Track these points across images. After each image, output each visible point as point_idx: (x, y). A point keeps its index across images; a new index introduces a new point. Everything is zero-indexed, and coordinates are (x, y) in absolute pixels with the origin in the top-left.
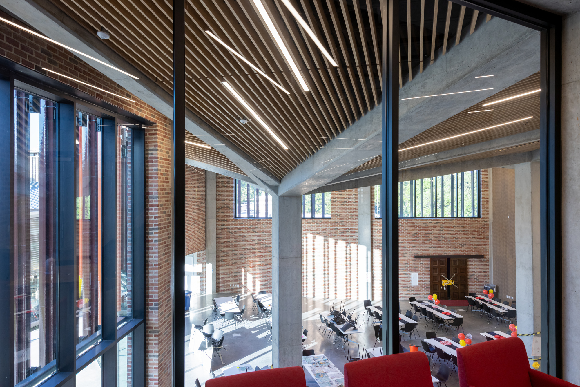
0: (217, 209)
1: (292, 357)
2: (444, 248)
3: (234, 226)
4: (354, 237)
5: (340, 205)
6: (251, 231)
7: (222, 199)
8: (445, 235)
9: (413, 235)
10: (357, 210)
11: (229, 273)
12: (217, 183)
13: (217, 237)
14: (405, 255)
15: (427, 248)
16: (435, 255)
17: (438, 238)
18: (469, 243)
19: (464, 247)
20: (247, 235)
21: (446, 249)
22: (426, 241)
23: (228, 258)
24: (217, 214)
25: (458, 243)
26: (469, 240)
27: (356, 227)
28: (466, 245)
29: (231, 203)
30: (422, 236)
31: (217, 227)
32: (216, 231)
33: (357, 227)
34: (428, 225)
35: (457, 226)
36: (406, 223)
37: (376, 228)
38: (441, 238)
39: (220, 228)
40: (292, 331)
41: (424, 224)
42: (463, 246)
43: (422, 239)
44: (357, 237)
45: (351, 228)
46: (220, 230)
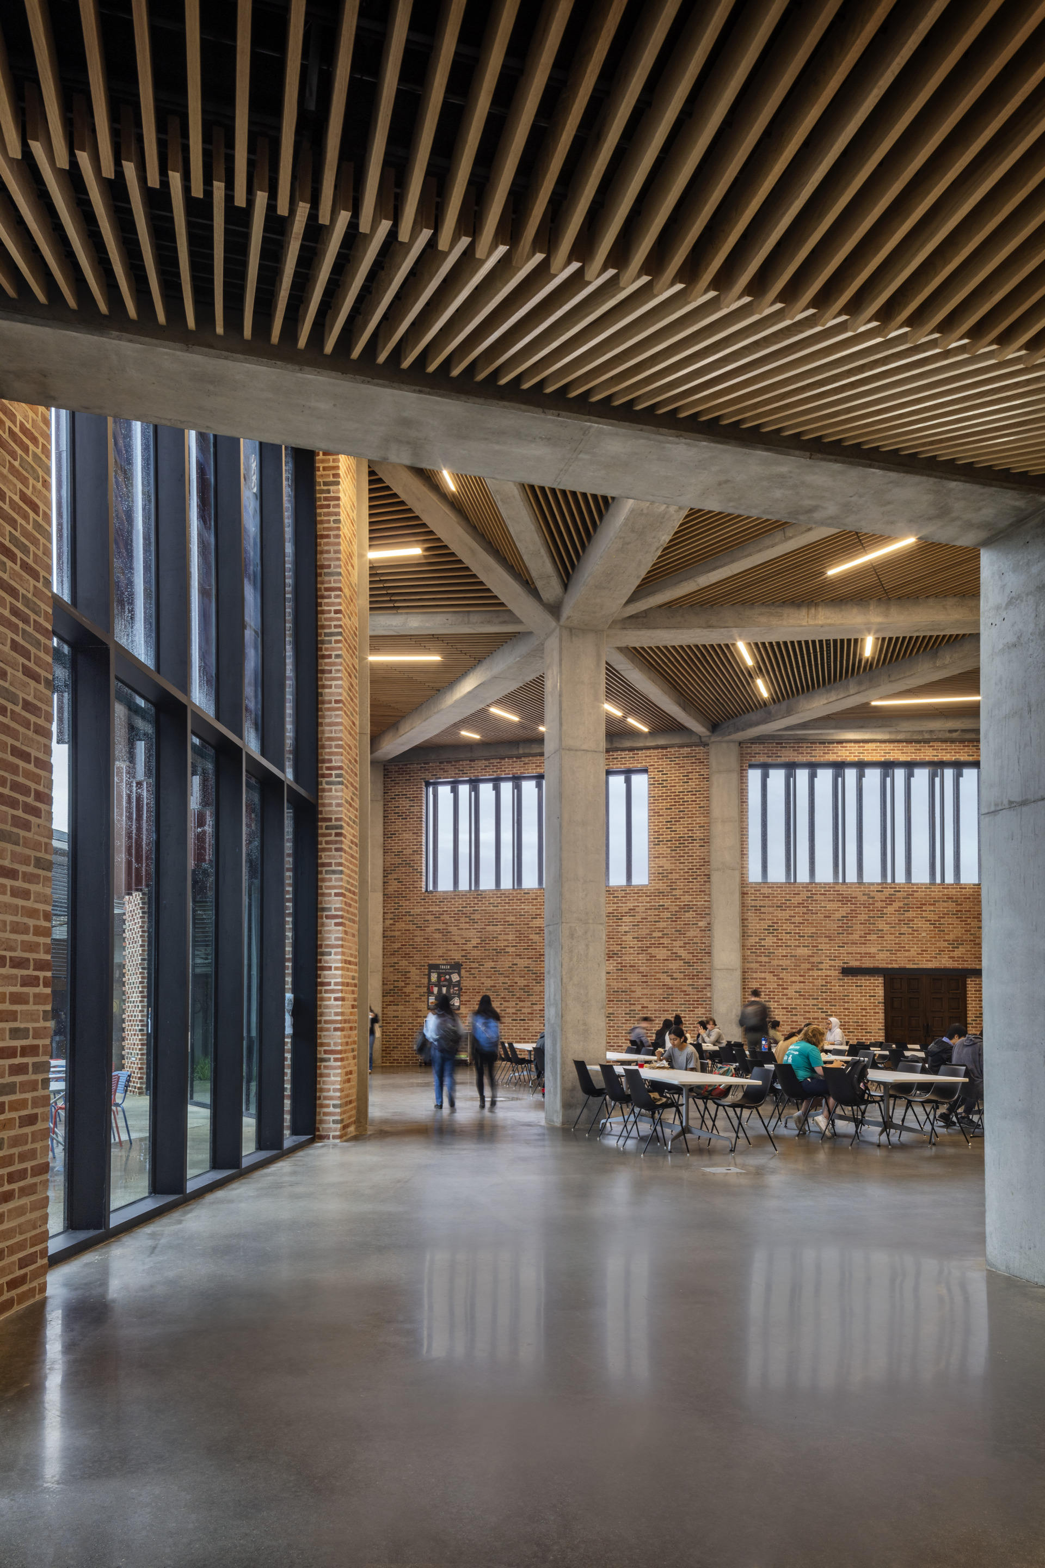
0: (384, 871)
1: (587, 945)
2: (911, 952)
3: (423, 910)
4: (700, 924)
5: (669, 852)
6: (463, 920)
7: (396, 849)
8: (915, 922)
9: (838, 920)
10: (709, 862)
11: (410, 1019)
12: (385, 811)
13: (384, 937)
14: (820, 966)
15: (872, 952)
16: (890, 966)
17: (897, 929)
18: (970, 941)
19: (960, 949)
20: (453, 929)
21: (918, 954)
22: (870, 934)
23: (409, 984)
24: (384, 883)
25: (944, 941)
26: (971, 934)
27: (705, 901)
28: (965, 946)
29: (416, 857)
30: (861, 924)
31: (384, 913)
32: (382, 920)
33: (709, 901)
34: (874, 898)
35: (943, 901)
36: (823, 892)
37: (753, 903)
38: (906, 929)
39: (391, 916)
40: (586, 895)
41: (864, 895)
42: (958, 948)
43: (861, 930)
44: (709, 924)
45: (695, 903)
46: (391, 919)
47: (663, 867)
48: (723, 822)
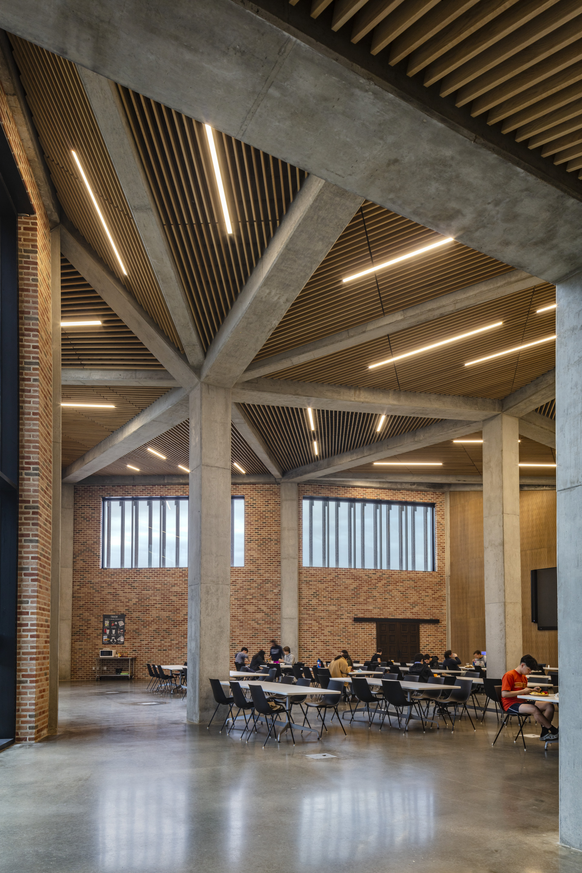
0: (74, 554)
2: (391, 609)
3: (100, 580)
4: (275, 591)
5: (257, 547)
6: (127, 587)
7: (81, 540)
8: (393, 592)
9: (352, 590)
10: (280, 554)
11: (90, 650)
12: (74, 515)
13: (73, 597)
14: (342, 617)
15: (370, 609)
16: (379, 617)
17: (383, 595)
18: (421, 603)
19: (416, 608)
20: (120, 593)
21: (394, 610)
22: (369, 598)
23: (89, 628)
24: (74, 562)
25: (408, 603)
26: (422, 600)
27: (277, 577)
28: (418, 606)
29: (95, 547)
30: (364, 592)
31: (73, 582)
32: (72, 586)
33: (280, 577)
34: (371, 577)
35: (408, 581)
36: (344, 573)
37: (305, 579)
38: (388, 596)
39: (79, 584)
41: (366, 575)
42: (415, 607)
43: (364, 596)
44: (280, 591)
45: (271, 578)
46: (78, 585)
47: (253, 556)
48: (288, 530)
